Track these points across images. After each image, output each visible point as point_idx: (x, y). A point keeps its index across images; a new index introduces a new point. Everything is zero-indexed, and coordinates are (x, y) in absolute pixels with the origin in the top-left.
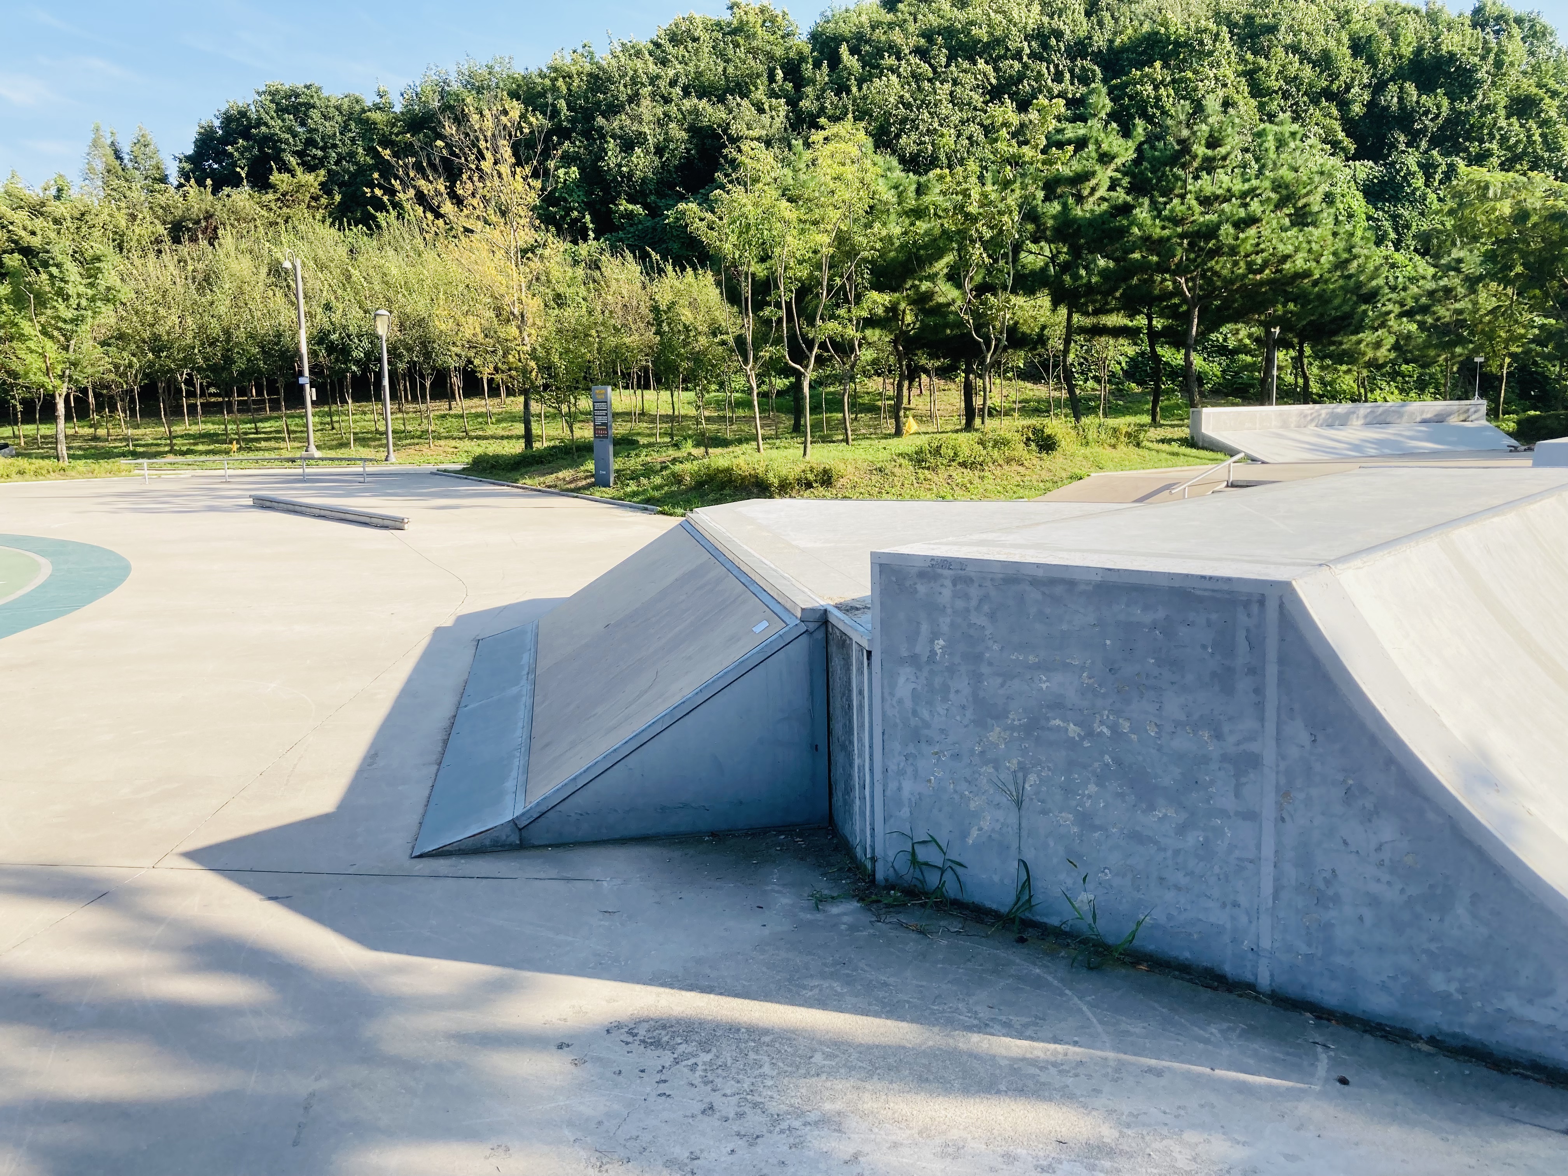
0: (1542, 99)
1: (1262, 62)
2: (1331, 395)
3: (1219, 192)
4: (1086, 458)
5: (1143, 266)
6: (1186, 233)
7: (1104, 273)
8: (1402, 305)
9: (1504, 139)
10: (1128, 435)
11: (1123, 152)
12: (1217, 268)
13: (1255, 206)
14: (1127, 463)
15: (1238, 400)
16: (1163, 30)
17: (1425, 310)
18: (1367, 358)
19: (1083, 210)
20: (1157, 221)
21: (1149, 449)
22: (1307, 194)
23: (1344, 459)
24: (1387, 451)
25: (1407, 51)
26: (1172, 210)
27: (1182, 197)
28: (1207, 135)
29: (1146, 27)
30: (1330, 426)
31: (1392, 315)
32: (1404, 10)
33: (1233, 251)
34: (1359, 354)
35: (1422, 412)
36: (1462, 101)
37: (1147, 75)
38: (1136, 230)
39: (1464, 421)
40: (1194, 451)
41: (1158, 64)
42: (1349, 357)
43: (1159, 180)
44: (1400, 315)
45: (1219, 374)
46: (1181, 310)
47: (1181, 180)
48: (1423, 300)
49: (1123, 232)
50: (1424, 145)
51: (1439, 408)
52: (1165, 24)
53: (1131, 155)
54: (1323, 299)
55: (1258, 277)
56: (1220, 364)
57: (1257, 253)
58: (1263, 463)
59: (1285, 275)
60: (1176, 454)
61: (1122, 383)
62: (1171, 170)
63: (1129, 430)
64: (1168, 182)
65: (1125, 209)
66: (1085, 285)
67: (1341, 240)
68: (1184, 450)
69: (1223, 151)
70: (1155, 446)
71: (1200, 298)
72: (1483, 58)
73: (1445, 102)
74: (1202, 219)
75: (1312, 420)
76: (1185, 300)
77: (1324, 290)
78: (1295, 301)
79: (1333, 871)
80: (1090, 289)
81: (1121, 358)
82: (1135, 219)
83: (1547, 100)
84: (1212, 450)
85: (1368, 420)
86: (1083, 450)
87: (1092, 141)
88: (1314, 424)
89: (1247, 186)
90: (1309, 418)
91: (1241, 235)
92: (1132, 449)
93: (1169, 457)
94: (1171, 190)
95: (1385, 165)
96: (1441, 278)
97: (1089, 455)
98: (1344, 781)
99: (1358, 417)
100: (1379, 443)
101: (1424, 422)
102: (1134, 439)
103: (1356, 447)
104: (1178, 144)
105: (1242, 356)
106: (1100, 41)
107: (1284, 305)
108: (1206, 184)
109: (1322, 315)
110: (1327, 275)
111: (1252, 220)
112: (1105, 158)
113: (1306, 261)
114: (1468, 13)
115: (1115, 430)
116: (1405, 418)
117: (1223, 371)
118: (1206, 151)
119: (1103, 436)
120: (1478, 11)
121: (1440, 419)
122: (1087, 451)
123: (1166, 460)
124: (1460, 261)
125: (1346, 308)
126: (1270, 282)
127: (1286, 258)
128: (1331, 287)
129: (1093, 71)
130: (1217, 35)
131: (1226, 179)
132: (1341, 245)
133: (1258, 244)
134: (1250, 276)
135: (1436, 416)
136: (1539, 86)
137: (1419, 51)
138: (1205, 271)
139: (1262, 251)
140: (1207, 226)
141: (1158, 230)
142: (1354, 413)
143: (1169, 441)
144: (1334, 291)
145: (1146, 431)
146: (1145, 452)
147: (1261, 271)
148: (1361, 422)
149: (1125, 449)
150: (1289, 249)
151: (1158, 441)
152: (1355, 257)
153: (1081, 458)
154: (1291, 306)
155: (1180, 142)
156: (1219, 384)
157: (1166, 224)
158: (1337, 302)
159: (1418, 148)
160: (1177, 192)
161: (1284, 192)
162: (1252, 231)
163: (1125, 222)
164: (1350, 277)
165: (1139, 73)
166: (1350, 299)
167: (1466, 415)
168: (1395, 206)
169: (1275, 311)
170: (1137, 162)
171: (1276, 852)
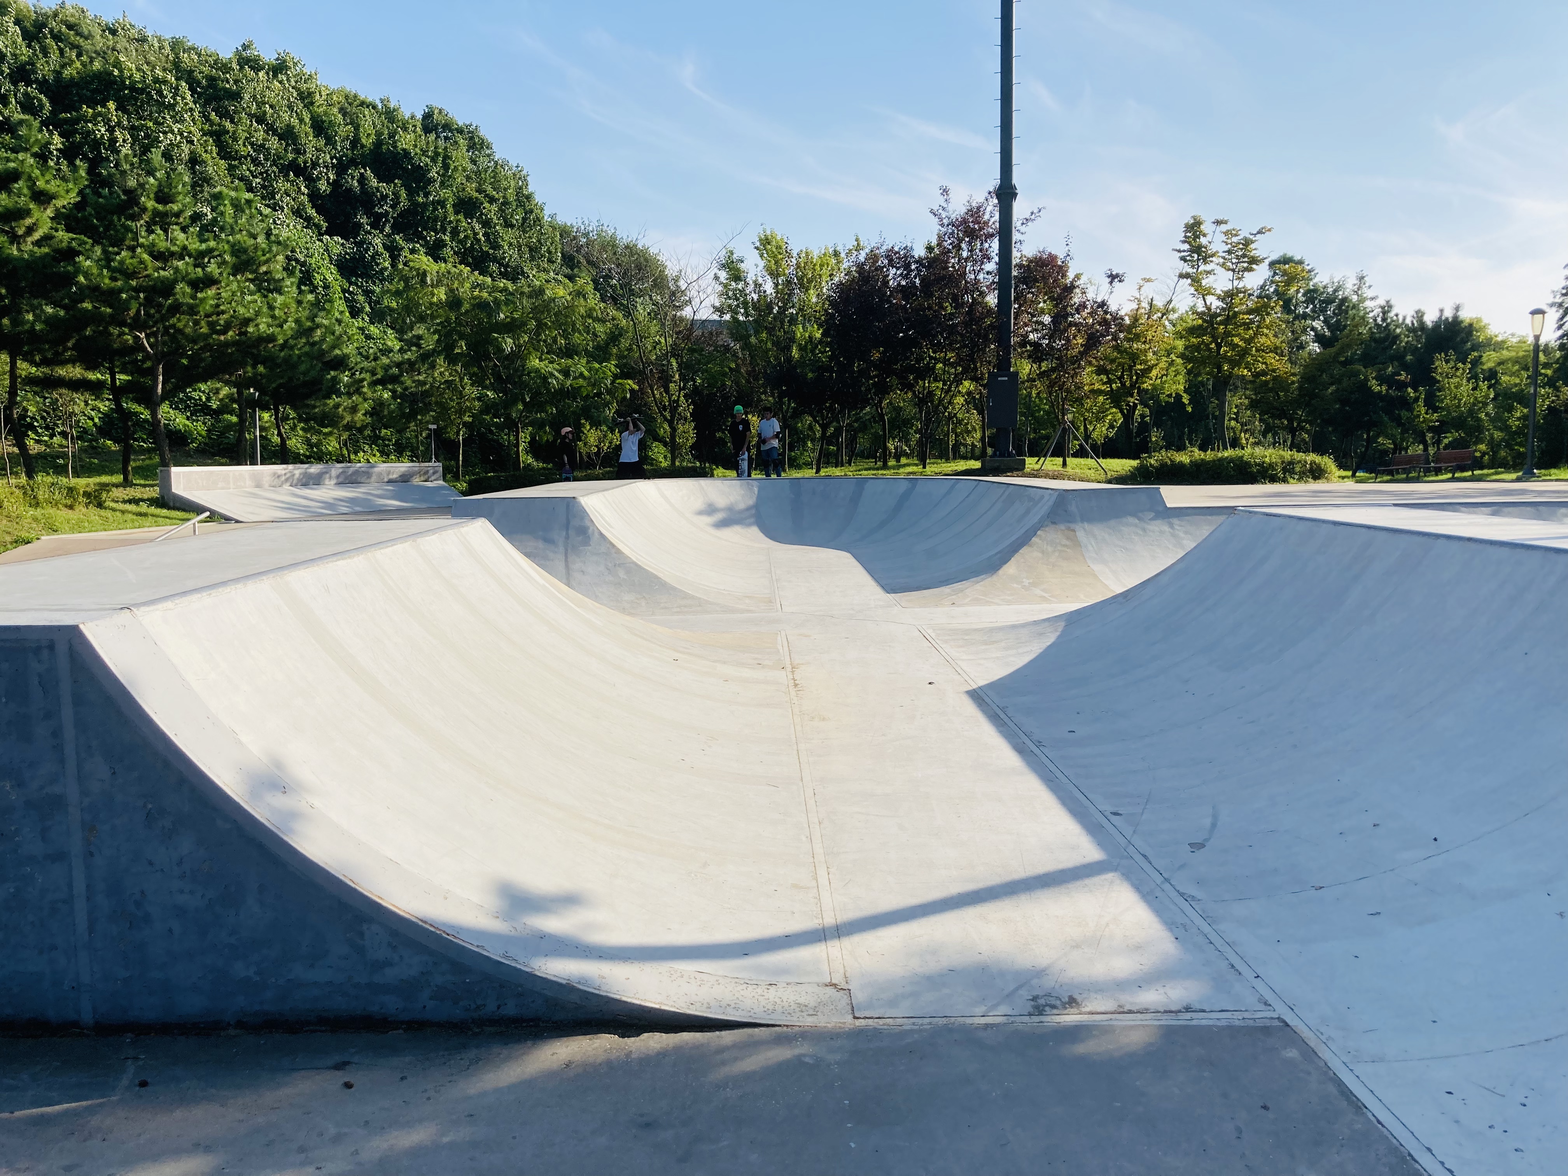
0: (482, 203)
1: (228, 125)
2: (316, 455)
3: (174, 249)
4: (35, 519)
5: (94, 317)
6: (141, 286)
7: (51, 322)
8: (373, 373)
9: (455, 232)
10: (87, 494)
11: (63, 193)
12: (180, 325)
13: (213, 268)
14: (86, 524)
15: (223, 460)
16: (116, 72)
17: (395, 379)
18: (345, 422)
19: (19, 250)
20: (105, 271)
21: (114, 510)
22: (267, 261)
23: (317, 517)
24: (358, 509)
25: (367, 142)
26: (122, 262)
27: (132, 249)
28: (155, 189)
29: (97, 65)
30: (305, 485)
31: (365, 383)
32: (362, 104)
33: (192, 310)
34: (338, 417)
35: (389, 473)
36: (419, 196)
37: (100, 114)
38: (82, 279)
39: (426, 481)
40: (164, 512)
41: (112, 105)
42: (329, 419)
43: (107, 229)
44: (374, 384)
45: (204, 433)
46: (145, 366)
47: (132, 231)
48: (395, 371)
49: (69, 279)
50: (387, 229)
51: (403, 469)
52: (117, 64)
53: (73, 197)
54: (290, 364)
55: (222, 338)
56: (205, 423)
57: (218, 314)
58: (237, 522)
59: (250, 338)
60: (145, 515)
61: (96, 440)
62: (120, 220)
63: (88, 489)
64: (117, 231)
65: (69, 254)
66: (27, 331)
67: (304, 309)
68: (153, 510)
69: (175, 207)
70: (121, 506)
71: (164, 355)
72: (434, 160)
73: (403, 194)
74: (156, 274)
75: (287, 480)
76: (147, 357)
77: (290, 355)
78: (263, 363)
79: (142, 892)
80: (33, 336)
81: (93, 413)
82: (79, 267)
83: (486, 205)
84: (184, 510)
85: (341, 480)
86: (32, 512)
87: (25, 177)
88: (288, 484)
89: (204, 246)
90: (283, 478)
91: (199, 295)
92: (93, 511)
93: (135, 517)
94: (122, 240)
95: (355, 243)
96: (405, 352)
97: (40, 517)
98: (145, 806)
99: (330, 478)
100: (352, 501)
101: (390, 481)
102: (95, 499)
103: (328, 505)
104: (124, 194)
105: (228, 417)
106: (45, 68)
107: (254, 367)
108: (158, 238)
109: (291, 379)
110: (292, 342)
111: (210, 281)
112: (42, 198)
113: (269, 326)
114: (419, 116)
115: (71, 490)
116: (374, 478)
117: (209, 431)
118: (156, 205)
119: (57, 496)
120: (428, 116)
121: (405, 479)
122: (38, 512)
123: (133, 521)
124: (419, 337)
125: (313, 373)
126: (235, 343)
127: (247, 321)
128: (297, 352)
129: (40, 100)
130: (177, 89)
131: (181, 236)
132: (304, 314)
133: (218, 306)
134: (214, 336)
135: (400, 476)
136: (479, 191)
137: (378, 144)
138: (166, 329)
139: (223, 312)
140: (162, 282)
141: (107, 281)
142: (327, 473)
143: (136, 501)
144: (299, 357)
145: (108, 491)
146: (108, 514)
147: (224, 332)
148: (333, 482)
149: (84, 510)
150: (250, 314)
151: (125, 502)
152: (318, 326)
153: (29, 520)
154: (261, 369)
155: (129, 192)
156: (205, 444)
157: (118, 275)
158: (303, 368)
159: (382, 231)
160: (127, 243)
161: (244, 257)
162: (211, 292)
163: (70, 268)
164: (314, 344)
165: (90, 111)
166: (316, 365)
167: (426, 477)
168: (367, 282)
169: (245, 373)
170: (78, 206)
171: (88, 886)
